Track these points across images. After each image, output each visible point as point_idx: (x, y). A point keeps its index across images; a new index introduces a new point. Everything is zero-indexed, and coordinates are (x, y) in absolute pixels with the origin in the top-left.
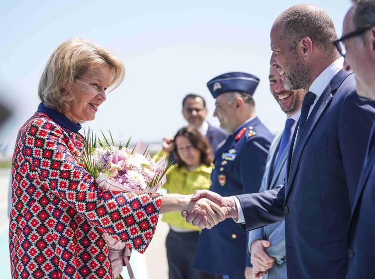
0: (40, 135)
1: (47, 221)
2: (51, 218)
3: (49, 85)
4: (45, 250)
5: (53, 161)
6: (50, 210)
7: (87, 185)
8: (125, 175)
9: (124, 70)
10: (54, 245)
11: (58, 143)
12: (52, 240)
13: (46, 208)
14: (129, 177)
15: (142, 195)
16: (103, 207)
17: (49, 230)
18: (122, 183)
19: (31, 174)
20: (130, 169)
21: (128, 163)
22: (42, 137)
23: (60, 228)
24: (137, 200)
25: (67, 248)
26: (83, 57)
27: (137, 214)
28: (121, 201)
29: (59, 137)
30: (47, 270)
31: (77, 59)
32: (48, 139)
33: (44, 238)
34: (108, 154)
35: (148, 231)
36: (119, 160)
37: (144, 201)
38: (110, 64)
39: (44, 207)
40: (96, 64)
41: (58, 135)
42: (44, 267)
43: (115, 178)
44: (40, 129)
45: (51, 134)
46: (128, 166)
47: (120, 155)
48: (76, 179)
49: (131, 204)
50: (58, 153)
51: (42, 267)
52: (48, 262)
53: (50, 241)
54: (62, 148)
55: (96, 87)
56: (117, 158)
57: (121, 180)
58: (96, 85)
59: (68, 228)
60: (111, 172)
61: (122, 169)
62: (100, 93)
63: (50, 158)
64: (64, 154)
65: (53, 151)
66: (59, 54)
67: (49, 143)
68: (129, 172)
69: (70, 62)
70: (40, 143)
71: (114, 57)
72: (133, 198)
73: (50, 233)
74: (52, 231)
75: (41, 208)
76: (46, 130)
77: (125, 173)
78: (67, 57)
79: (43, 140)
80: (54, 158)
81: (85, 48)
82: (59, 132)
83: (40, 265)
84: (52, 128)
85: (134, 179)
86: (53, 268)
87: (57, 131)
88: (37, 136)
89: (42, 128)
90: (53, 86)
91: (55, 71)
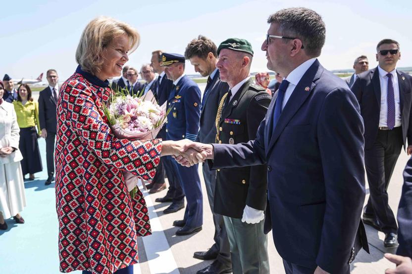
0: (73, 93)
1: (78, 158)
2: (81, 156)
3: (84, 54)
4: (75, 180)
5: (80, 115)
6: (81, 150)
7: (104, 135)
8: (136, 120)
9: (139, 37)
10: (81, 177)
11: (87, 101)
12: (80, 172)
13: (78, 148)
14: (139, 122)
15: (146, 143)
16: (115, 155)
17: (79, 165)
18: (134, 127)
19: (67, 122)
20: (140, 115)
21: (138, 110)
22: (74, 95)
23: (86, 164)
24: (142, 147)
25: (90, 181)
26: (108, 30)
27: (143, 158)
28: (129, 149)
29: (88, 96)
30: (75, 195)
31: (104, 32)
32: (79, 97)
33: (75, 170)
34: (123, 104)
35: (152, 170)
36: (132, 108)
37: (148, 148)
38: (129, 33)
39: (76, 147)
40: (118, 34)
41: (88, 93)
42: (73, 193)
43: (128, 123)
44: (74, 88)
45: (82, 93)
46: (138, 113)
47: (132, 104)
48: (95, 130)
49: (137, 150)
50: (85, 109)
51: (72, 192)
52: (76, 189)
53: (79, 173)
54: (89, 105)
55: (120, 51)
56: (130, 107)
57: (132, 125)
58: (120, 50)
59: (92, 166)
60: (125, 118)
61: (133, 115)
62: (124, 55)
63: (78, 112)
64: (90, 110)
65: (82, 107)
66: (89, 29)
67: (79, 100)
68: (139, 118)
69: (99, 35)
70: (73, 99)
71: (131, 28)
72: (139, 146)
73: (79, 167)
74: (81, 166)
75: (74, 148)
76: (78, 90)
77: (136, 119)
78: (96, 30)
79: (75, 97)
80: (81, 113)
81: (108, 23)
82: (89, 92)
83: (70, 191)
84: (83, 88)
85: (143, 123)
86: (80, 194)
87: (87, 91)
88: (71, 94)
89: (75, 88)
90: (88, 54)
91: (88, 42)
